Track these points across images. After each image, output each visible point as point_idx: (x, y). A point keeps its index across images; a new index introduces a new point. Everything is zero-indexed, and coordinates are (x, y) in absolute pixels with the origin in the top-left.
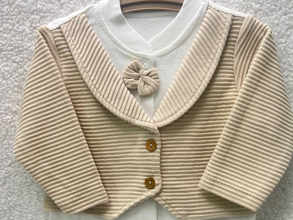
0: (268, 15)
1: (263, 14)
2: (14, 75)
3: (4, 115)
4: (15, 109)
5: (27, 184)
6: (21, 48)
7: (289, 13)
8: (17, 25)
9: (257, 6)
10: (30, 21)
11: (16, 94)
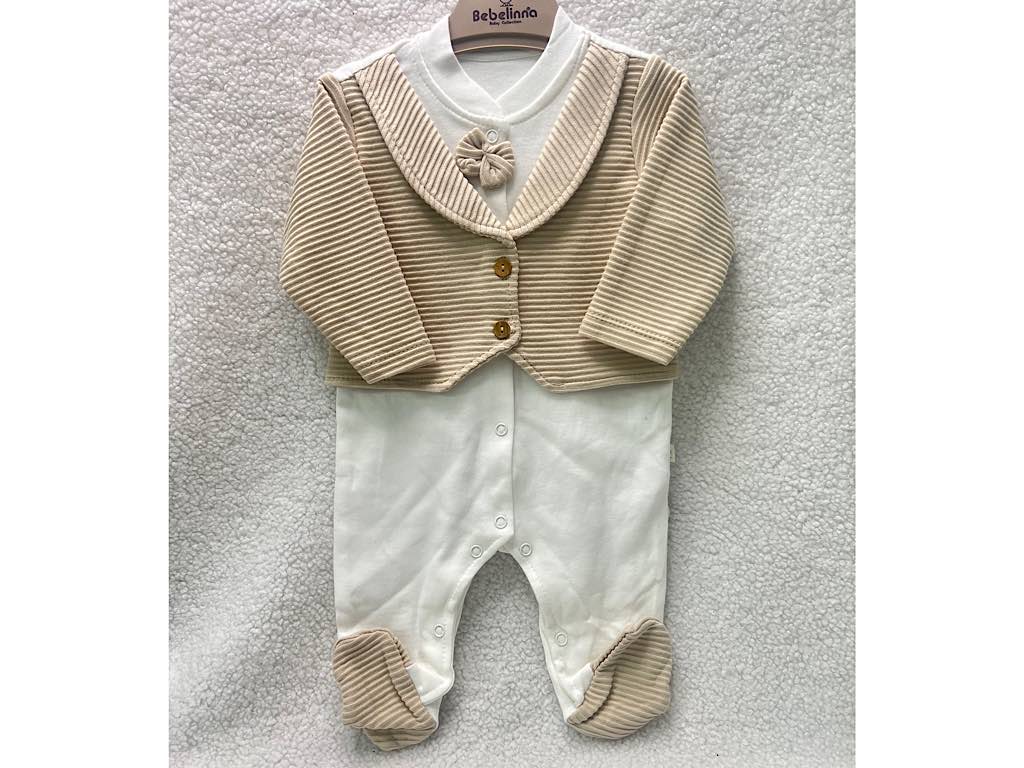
0: (685, 57)
1: (677, 54)
2: (275, 159)
3: (260, 228)
4: (278, 217)
5: (297, 348)
6: (288, 114)
7: (718, 53)
8: (281, 75)
9: (668, 41)
10: (304, 68)
11: (278, 191)
